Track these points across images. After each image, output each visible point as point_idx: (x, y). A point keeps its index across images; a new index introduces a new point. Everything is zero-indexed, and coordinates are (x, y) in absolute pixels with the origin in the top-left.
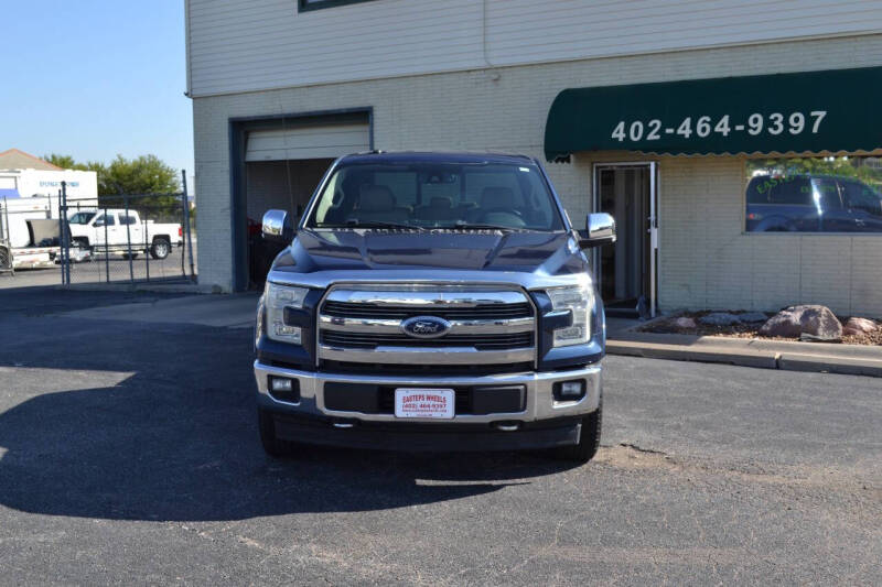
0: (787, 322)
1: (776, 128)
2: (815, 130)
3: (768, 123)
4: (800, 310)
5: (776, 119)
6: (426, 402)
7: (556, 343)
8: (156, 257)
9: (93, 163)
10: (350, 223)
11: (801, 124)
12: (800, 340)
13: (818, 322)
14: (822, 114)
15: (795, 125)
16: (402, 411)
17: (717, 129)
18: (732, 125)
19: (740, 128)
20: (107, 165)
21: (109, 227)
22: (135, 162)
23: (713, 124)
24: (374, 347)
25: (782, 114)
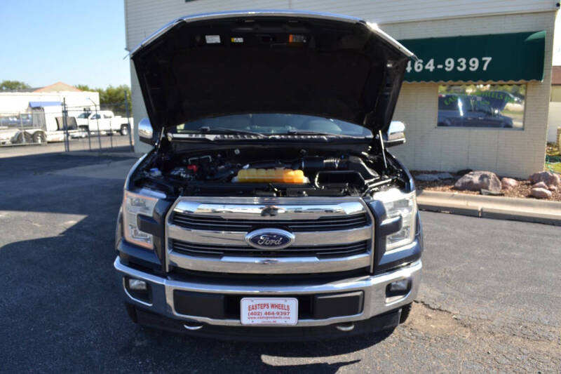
0: (471, 182)
1: (461, 67)
2: (485, 68)
3: (457, 64)
4: (478, 175)
5: (462, 61)
6: (271, 310)
7: (388, 246)
8: (122, 134)
9: (98, 88)
10: (203, 130)
11: (477, 65)
12: (481, 194)
13: (488, 181)
14: (488, 59)
15: (473, 65)
16: (246, 319)
17: (427, 67)
18: (435, 65)
19: (440, 67)
20: (105, 89)
21: (99, 120)
22: (118, 88)
23: (424, 64)
24: (220, 256)
25: (466, 58)
